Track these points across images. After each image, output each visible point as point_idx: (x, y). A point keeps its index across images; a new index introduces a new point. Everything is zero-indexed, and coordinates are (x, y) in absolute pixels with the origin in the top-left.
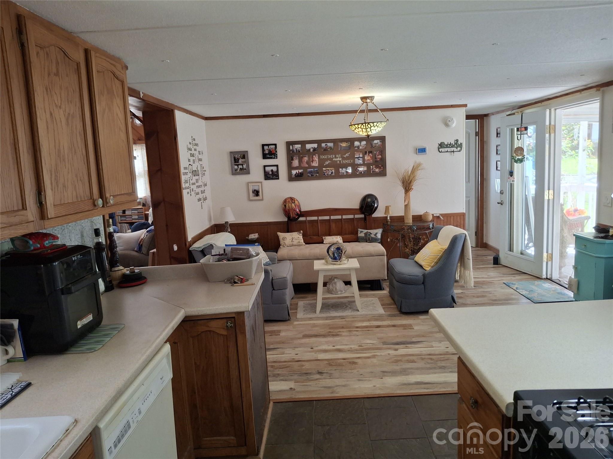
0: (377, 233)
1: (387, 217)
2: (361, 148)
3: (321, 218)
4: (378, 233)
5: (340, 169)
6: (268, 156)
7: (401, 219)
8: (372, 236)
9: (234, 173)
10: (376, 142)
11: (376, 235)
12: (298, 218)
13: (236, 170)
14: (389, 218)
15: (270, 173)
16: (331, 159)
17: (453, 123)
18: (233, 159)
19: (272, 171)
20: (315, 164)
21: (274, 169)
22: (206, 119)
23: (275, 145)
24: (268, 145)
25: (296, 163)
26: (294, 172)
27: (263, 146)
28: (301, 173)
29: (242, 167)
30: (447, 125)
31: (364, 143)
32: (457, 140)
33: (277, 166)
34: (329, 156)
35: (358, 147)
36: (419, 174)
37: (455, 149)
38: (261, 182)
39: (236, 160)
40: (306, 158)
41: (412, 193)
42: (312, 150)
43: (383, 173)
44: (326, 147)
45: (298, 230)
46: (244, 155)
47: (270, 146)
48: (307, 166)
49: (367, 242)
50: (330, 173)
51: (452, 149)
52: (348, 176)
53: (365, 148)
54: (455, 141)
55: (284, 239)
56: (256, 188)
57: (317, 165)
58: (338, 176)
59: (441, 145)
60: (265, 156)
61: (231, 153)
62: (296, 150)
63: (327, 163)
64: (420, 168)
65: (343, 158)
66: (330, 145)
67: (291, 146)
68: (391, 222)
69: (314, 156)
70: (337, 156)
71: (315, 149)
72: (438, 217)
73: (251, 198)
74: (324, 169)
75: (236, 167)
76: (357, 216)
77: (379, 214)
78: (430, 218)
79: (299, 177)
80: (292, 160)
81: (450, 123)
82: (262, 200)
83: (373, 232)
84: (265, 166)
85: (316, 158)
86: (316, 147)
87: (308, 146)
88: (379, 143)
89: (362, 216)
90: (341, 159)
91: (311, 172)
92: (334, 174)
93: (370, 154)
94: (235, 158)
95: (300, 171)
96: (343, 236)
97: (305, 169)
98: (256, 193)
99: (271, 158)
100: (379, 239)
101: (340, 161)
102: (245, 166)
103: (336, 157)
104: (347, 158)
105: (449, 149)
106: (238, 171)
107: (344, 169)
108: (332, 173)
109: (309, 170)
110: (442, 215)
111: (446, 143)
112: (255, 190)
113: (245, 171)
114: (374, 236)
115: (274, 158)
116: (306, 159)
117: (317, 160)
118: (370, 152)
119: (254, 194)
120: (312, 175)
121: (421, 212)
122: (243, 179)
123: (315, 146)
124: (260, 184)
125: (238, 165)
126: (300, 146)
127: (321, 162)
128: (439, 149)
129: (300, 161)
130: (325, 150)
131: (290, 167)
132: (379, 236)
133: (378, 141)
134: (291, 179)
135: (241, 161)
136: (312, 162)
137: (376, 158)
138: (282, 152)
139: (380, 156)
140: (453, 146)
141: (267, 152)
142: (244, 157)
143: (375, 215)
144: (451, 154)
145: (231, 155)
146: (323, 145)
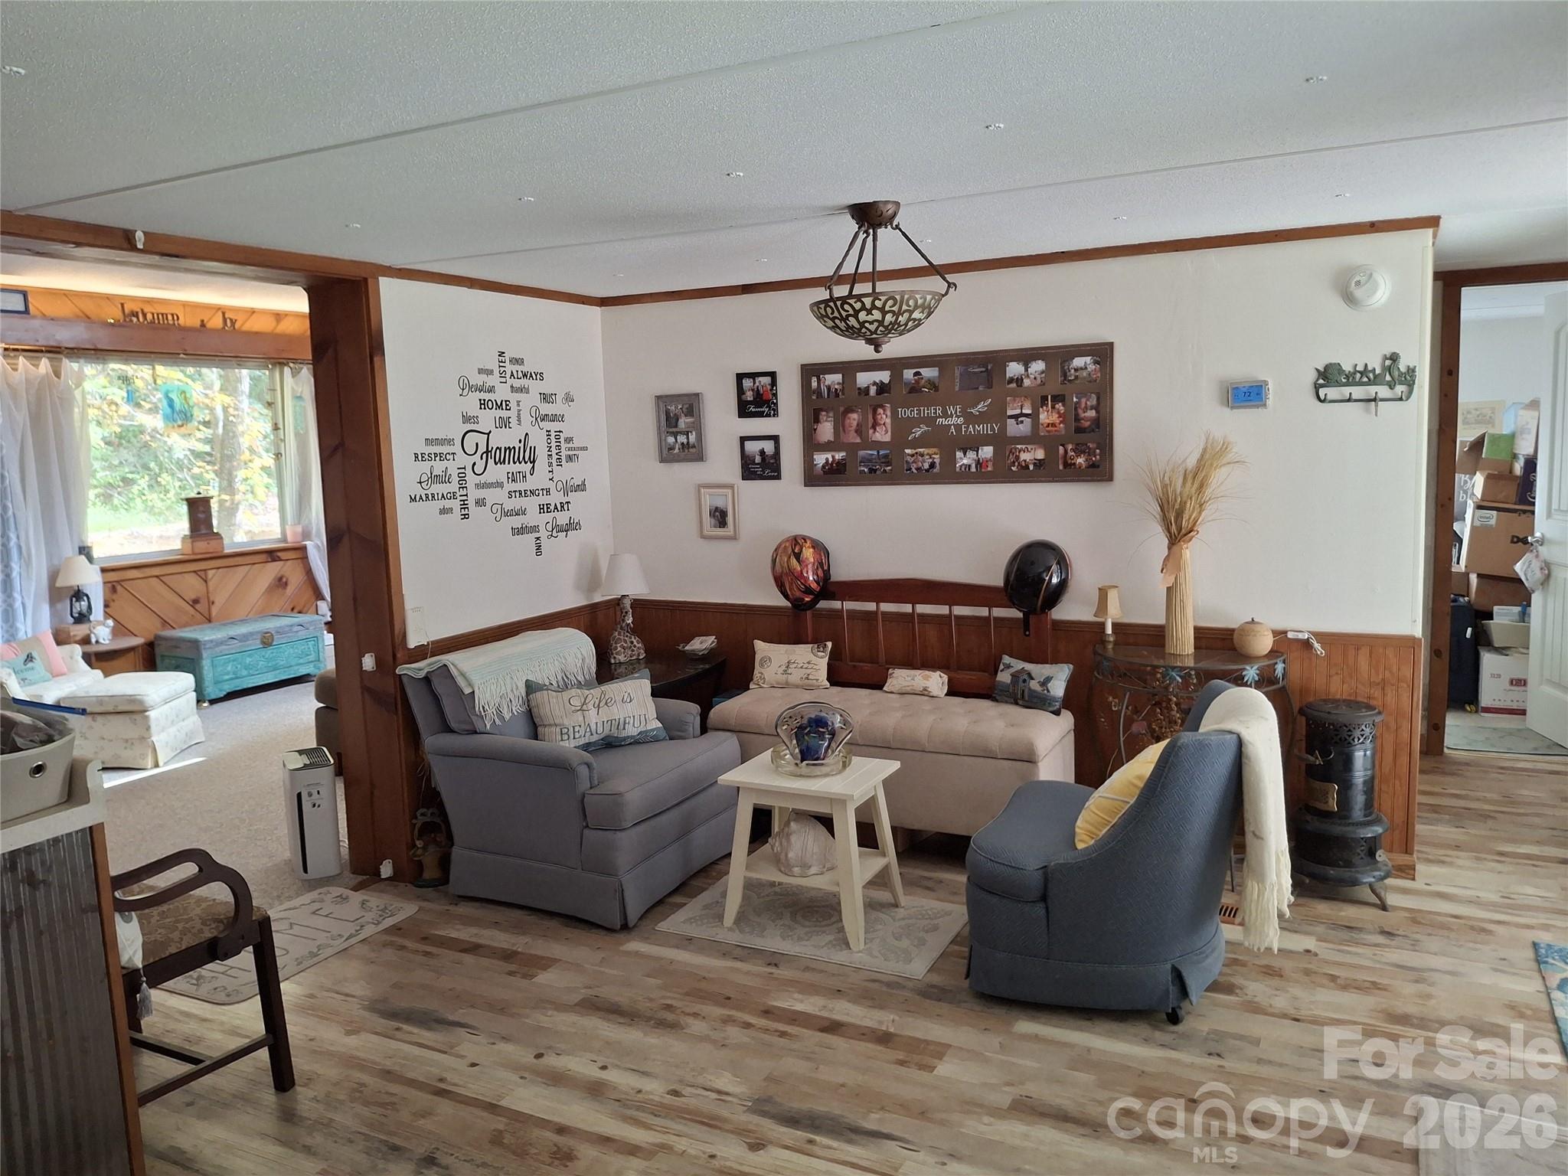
0: (1049, 679)
1: (1103, 625)
2: (1027, 382)
3: (887, 607)
4: (1058, 679)
5: (959, 454)
6: (752, 409)
7: (1156, 637)
8: (1034, 685)
9: (667, 456)
10: (1078, 362)
11: (1044, 683)
12: (815, 601)
13: (671, 448)
14: (1109, 630)
15: (758, 459)
16: (930, 421)
17: (1375, 290)
18: (663, 417)
19: (762, 452)
20: (882, 435)
21: (768, 447)
22: (604, 302)
23: (772, 375)
24: (753, 376)
25: (826, 430)
26: (820, 459)
27: (740, 377)
28: (839, 463)
29: (685, 441)
30: (1349, 299)
31: (1038, 366)
32: (1394, 358)
33: (775, 439)
34: (926, 412)
35: (1019, 381)
36: (1220, 479)
37: (1383, 391)
38: (731, 487)
39: (670, 422)
40: (855, 416)
41: (1190, 552)
42: (873, 390)
43: (1099, 471)
44: (917, 382)
45: (817, 641)
46: (691, 404)
47: (758, 380)
48: (858, 440)
49: (1016, 703)
50: (926, 466)
51: (1372, 390)
52: (980, 475)
53: (1043, 384)
54: (1385, 358)
56: (720, 504)
57: (887, 438)
58: (950, 475)
59: (1328, 375)
60: (744, 411)
61: (658, 398)
62: (829, 388)
63: (918, 432)
64: (1229, 457)
65: (970, 419)
66: (929, 373)
67: (814, 380)
68: (1116, 643)
69: (880, 411)
70: (951, 410)
71: (882, 388)
72: (1306, 644)
73: (706, 533)
74: (908, 451)
75: (671, 440)
76: (999, 612)
77: (1071, 610)
78: (1264, 643)
79: (835, 475)
80: (817, 421)
81: (1359, 293)
82: (734, 538)
83: (1039, 670)
84: (743, 440)
85: (885, 417)
86: (886, 380)
87: (864, 379)
88: (1091, 367)
89: (1015, 613)
90: (961, 420)
91: (865, 461)
92: (937, 470)
93: (1059, 406)
94: (667, 413)
95: (839, 456)
96: (953, 675)
97: (852, 448)
98: (720, 517)
99: (760, 415)
100: (1054, 699)
101: (958, 427)
102: (692, 438)
103: (945, 415)
104: (982, 418)
105: (1357, 392)
106: (676, 451)
107: (971, 455)
108: (932, 465)
109: (862, 453)
110: (1321, 636)
111: (1347, 367)
112: (717, 509)
113: (694, 453)
114: (1038, 688)
115: (768, 415)
116: (854, 418)
117: (888, 421)
118: (1058, 398)
119: (713, 521)
120: (872, 471)
121: (1228, 614)
122: (687, 473)
123: (884, 376)
124: (730, 491)
125: (675, 435)
126: (838, 377)
127: (901, 428)
128: (1317, 388)
129: (839, 427)
130: (914, 389)
131: (811, 444)
132: (1058, 689)
133: (1088, 359)
134: (813, 478)
135: (683, 422)
136: (874, 427)
137: (1077, 419)
138: (789, 396)
139: (1092, 413)
140: (1376, 380)
141: (749, 396)
142: (690, 412)
143: (1067, 611)
144: (1368, 411)
145: (658, 406)
146: (908, 374)
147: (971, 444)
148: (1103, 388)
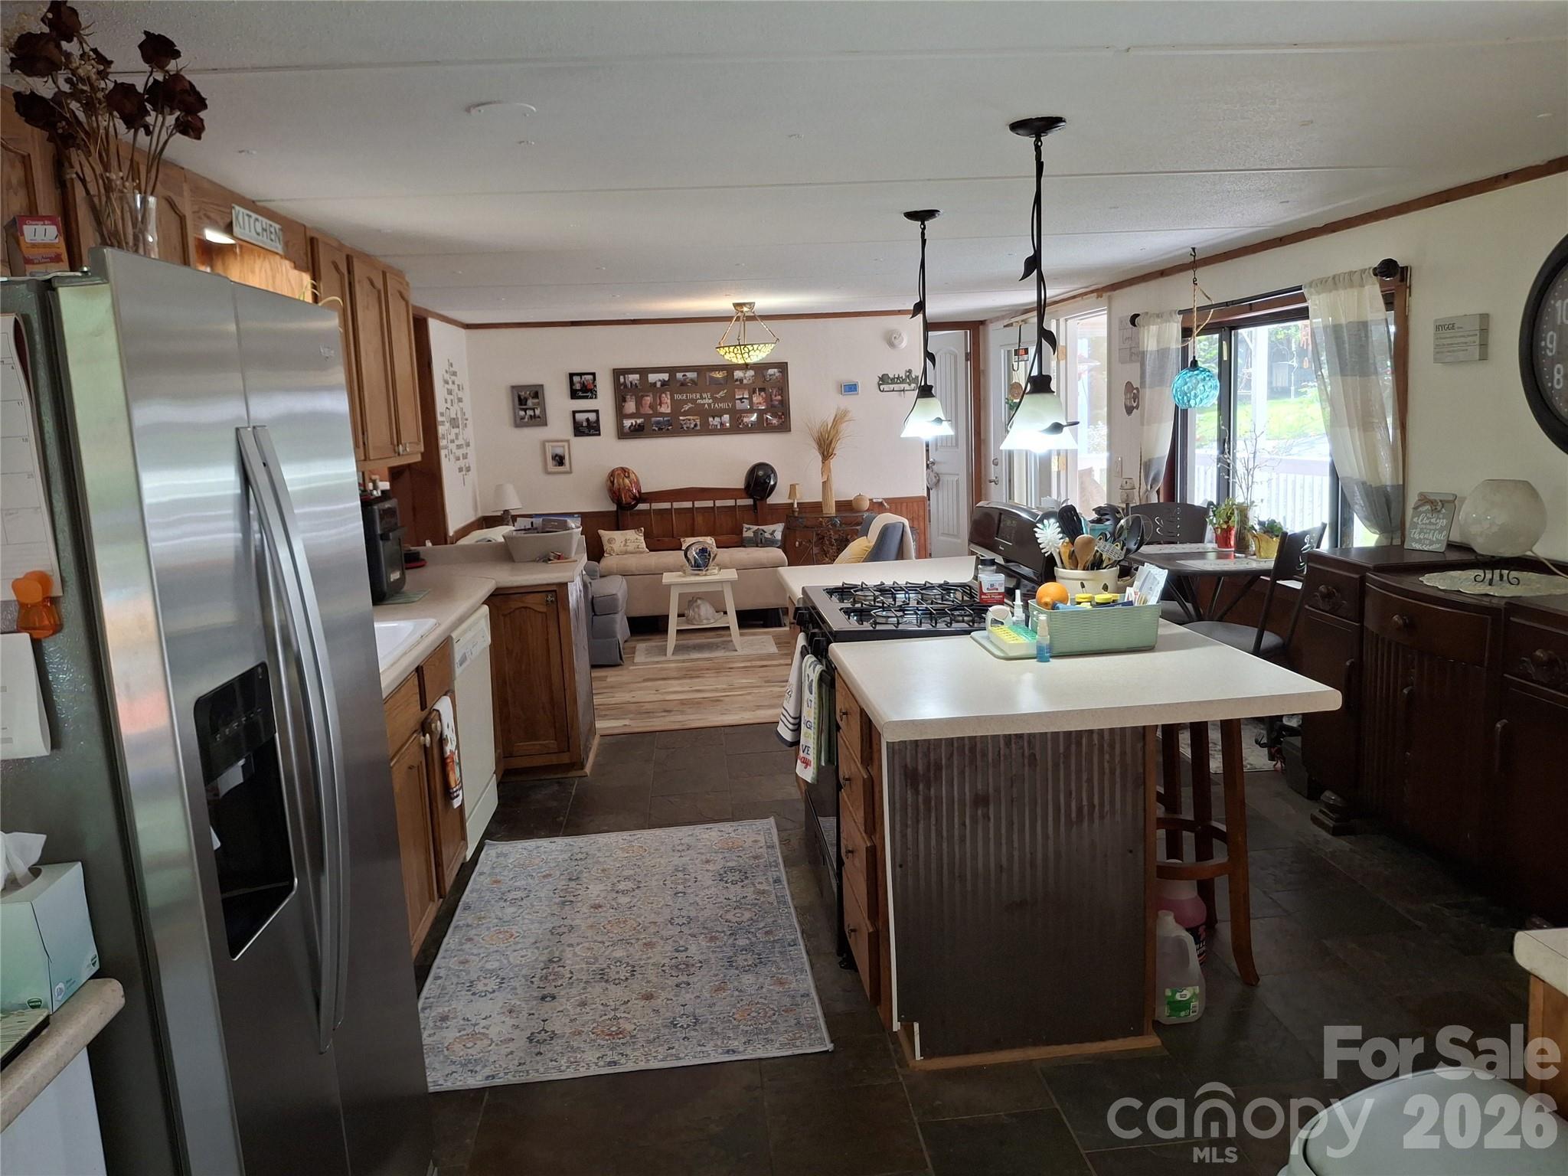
0: (774, 531)
1: (792, 504)
2: (745, 381)
3: (676, 505)
4: (777, 530)
5: (711, 419)
6: (580, 394)
7: (817, 507)
8: (767, 535)
9: (519, 423)
10: (771, 371)
11: (772, 534)
12: (636, 505)
13: (522, 418)
14: (796, 506)
15: (585, 424)
16: (693, 401)
17: (902, 342)
18: (517, 399)
19: (588, 420)
20: (666, 409)
21: (592, 417)
22: (468, 326)
23: (594, 374)
24: (581, 375)
25: (630, 406)
26: (627, 423)
27: (571, 375)
28: (639, 425)
29: (532, 414)
30: (891, 345)
31: (751, 373)
32: (910, 371)
33: (597, 412)
34: (690, 396)
35: (741, 381)
36: (845, 428)
37: (907, 387)
38: (568, 441)
39: (522, 401)
40: (648, 398)
41: (833, 462)
42: (659, 384)
43: (784, 427)
44: (685, 380)
45: (636, 527)
46: (537, 392)
47: (583, 377)
48: (651, 412)
49: (757, 546)
50: (692, 426)
51: (902, 386)
52: (722, 431)
53: (754, 382)
54: (906, 372)
55: (610, 541)
56: (559, 451)
57: (669, 411)
58: (706, 430)
59: (884, 379)
60: (574, 395)
61: (513, 387)
62: (631, 383)
63: (686, 407)
64: (846, 419)
65: (715, 400)
66: (691, 375)
67: (622, 378)
68: (799, 512)
69: (664, 395)
70: (704, 395)
71: (664, 383)
72: (881, 503)
73: (549, 470)
74: (681, 418)
75: (522, 413)
76: (741, 502)
77: (778, 498)
78: (866, 505)
79: (638, 432)
80: (624, 400)
81: (896, 342)
82: (570, 472)
83: (768, 528)
84: (574, 413)
85: (666, 399)
86: (667, 379)
87: (653, 378)
88: (777, 374)
89: (749, 502)
90: (710, 401)
91: (658, 423)
92: (698, 428)
93: (763, 393)
94: (519, 397)
95: (639, 421)
96: (719, 538)
97: (647, 417)
98: (559, 460)
99: (586, 397)
100: (778, 541)
101: (709, 405)
102: (538, 412)
103: (702, 398)
104: (722, 400)
105: (896, 387)
106: (526, 420)
107: (717, 419)
108: (696, 425)
109: (653, 419)
110: (886, 500)
111: (891, 376)
112: (557, 455)
113: (539, 420)
114: (770, 536)
115: (591, 398)
116: (648, 400)
117: (669, 401)
118: (762, 390)
119: (554, 463)
120: (660, 429)
121: (849, 494)
122: (534, 435)
123: (665, 376)
124: (566, 444)
125: (525, 410)
126: (637, 376)
127: (676, 405)
128: (879, 385)
129: (639, 404)
130: (683, 384)
131: (620, 415)
132: (778, 536)
133: (776, 370)
134: (623, 434)
135: (530, 402)
136: (660, 405)
137: (772, 401)
138: (605, 388)
139: (779, 397)
140: (903, 381)
141: (578, 387)
142: (536, 395)
143: (773, 500)
144: (900, 395)
145: (512, 392)
146: (679, 375)
147: (719, 414)
148: (783, 386)
